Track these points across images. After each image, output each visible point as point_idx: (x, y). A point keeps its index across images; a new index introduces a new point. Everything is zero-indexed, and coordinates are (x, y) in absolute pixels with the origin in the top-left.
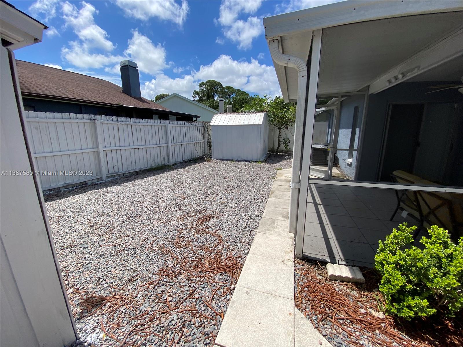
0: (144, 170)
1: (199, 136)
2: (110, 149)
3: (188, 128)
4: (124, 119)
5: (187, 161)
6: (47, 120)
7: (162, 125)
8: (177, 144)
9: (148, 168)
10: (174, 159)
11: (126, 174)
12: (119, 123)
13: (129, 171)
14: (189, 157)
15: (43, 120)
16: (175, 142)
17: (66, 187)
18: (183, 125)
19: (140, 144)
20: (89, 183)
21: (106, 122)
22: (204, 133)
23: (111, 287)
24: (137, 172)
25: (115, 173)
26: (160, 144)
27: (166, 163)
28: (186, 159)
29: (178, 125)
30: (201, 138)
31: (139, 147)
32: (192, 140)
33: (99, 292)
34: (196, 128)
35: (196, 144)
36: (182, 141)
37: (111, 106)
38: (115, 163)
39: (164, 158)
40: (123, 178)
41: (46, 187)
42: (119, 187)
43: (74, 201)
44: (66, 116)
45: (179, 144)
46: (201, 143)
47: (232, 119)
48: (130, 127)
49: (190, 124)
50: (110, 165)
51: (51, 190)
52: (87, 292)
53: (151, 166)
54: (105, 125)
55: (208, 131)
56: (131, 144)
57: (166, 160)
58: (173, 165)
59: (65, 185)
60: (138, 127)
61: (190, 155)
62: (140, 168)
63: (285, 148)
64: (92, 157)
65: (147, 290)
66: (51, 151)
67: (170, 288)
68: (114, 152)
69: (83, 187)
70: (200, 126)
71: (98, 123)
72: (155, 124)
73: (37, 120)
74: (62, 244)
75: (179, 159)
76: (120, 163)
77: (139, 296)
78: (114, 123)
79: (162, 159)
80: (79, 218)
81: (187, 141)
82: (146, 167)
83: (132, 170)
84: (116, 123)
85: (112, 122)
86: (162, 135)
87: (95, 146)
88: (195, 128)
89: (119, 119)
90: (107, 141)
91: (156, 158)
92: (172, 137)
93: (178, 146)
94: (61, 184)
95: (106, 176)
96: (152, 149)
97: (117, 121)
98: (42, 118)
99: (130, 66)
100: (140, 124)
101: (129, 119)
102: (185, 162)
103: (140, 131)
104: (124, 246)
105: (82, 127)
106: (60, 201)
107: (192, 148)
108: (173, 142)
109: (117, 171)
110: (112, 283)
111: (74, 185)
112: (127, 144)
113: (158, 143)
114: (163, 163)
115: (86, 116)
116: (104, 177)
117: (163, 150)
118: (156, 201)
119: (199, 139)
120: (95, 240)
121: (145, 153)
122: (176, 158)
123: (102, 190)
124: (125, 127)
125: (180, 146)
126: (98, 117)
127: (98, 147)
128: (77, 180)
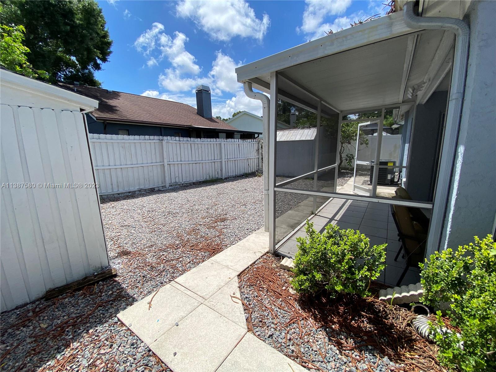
0: (200, 182)
1: (253, 153)
2: (173, 163)
3: (242, 145)
4: (185, 139)
5: (240, 176)
6: (130, 141)
7: (217, 143)
8: (230, 160)
9: (203, 180)
10: (227, 174)
11: (185, 185)
12: (181, 142)
13: (187, 182)
14: (242, 172)
15: (127, 141)
16: (229, 157)
17: (140, 191)
18: (238, 143)
19: (197, 159)
20: (156, 189)
21: (171, 141)
22: (258, 149)
23: (137, 248)
24: (194, 183)
25: (176, 182)
26: (214, 160)
27: (220, 177)
28: (239, 173)
29: (232, 143)
30: (255, 154)
31: (196, 162)
32: (245, 156)
33: (130, 249)
34: (251, 145)
35: (249, 160)
36: (236, 157)
37: (184, 127)
38: (177, 175)
39: (218, 172)
40: (182, 187)
41: (126, 190)
42: (175, 194)
43: (141, 201)
44: (142, 138)
45: (232, 159)
46: (255, 159)
47: (285, 135)
48: (189, 145)
49: (244, 141)
50: (173, 176)
51: (129, 192)
52: (124, 248)
53: (206, 179)
54: (170, 144)
55: (262, 147)
56: (190, 159)
57: (219, 174)
58: (226, 179)
59: (139, 189)
60: (196, 145)
61: (243, 170)
62: (197, 180)
63: (348, 165)
64: (159, 170)
65: (155, 253)
66: (132, 164)
67: (169, 254)
68: (176, 166)
69: (151, 192)
70: (254, 142)
71: (164, 142)
72: (211, 143)
73: (123, 141)
74: (122, 224)
75: (231, 174)
76: (180, 175)
77: (149, 254)
78: (177, 142)
79: (216, 173)
80: (139, 211)
81: (241, 157)
82: (202, 179)
83: (190, 181)
84: (179, 142)
85: (175, 142)
86: (217, 152)
87: (162, 161)
88: (249, 145)
89: (181, 139)
90: (171, 156)
91: (211, 172)
92: (226, 154)
93: (231, 162)
94: (136, 188)
95: (168, 185)
96: (207, 164)
97: (180, 140)
98: (127, 140)
99: (203, 90)
100: (197, 142)
101: (189, 139)
102: (238, 176)
103: (197, 149)
104: (156, 229)
105: (153, 145)
106: (133, 200)
107: (245, 163)
108: (226, 158)
109: (177, 181)
110: (139, 246)
111: (145, 190)
112: (187, 159)
113: (213, 159)
114: (217, 176)
115: (156, 137)
116: (167, 185)
117: (218, 165)
118: (195, 205)
119: (253, 155)
120: (141, 224)
121: (201, 167)
122: (229, 172)
123: (162, 195)
124: (186, 145)
125: (234, 161)
126: (165, 138)
127: (163, 162)
128: (148, 187)
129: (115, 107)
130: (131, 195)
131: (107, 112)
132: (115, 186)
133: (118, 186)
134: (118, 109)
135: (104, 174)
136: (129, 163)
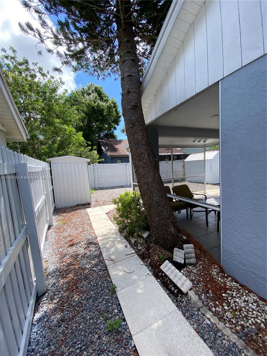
20: (124, 186)
22: (184, 166)
30: (181, 168)
46: (181, 172)
70: (181, 162)
115: (125, 163)
116: (128, 185)
127: (127, 174)
128: (120, 185)
129: (118, 148)
130: (113, 188)
131: (113, 152)
132: (108, 184)
133: (109, 184)
134: (118, 149)
135: (104, 179)
136: (113, 175)
